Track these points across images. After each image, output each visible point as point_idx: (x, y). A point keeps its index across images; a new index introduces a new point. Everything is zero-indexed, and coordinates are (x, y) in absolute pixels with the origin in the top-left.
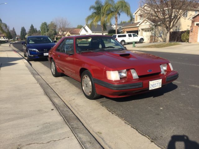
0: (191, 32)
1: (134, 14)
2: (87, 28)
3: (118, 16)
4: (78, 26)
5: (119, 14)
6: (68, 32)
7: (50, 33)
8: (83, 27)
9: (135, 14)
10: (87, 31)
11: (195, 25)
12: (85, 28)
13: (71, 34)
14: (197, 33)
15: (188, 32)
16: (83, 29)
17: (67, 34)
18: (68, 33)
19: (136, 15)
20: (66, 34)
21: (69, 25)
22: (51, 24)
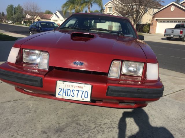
0: (152, 25)
1: (104, 6)
2: (58, 14)
3: (90, 6)
4: (46, 11)
5: (92, 5)
6: (38, 16)
7: (18, 16)
8: (55, 13)
9: (106, 6)
10: (58, 17)
11: (155, 20)
13: (41, 18)
14: (156, 27)
15: (149, 25)
16: (55, 15)
18: (39, 18)
20: (36, 18)
22: (18, 7)
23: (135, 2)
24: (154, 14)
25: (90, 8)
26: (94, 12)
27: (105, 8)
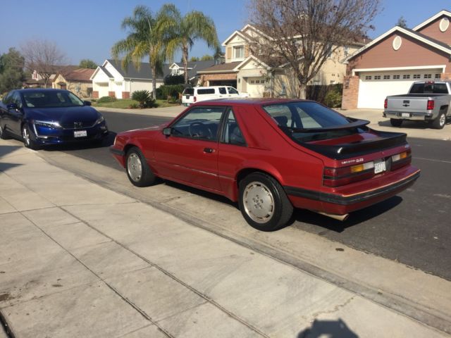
0: (347, 87)
1: (223, 45)
2: (110, 67)
3: (188, 45)
4: (82, 62)
5: (191, 43)
6: (60, 76)
7: (10, 77)
8: (101, 67)
9: (226, 44)
10: (110, 75)
11: (353, 74)
12: (106, 67)
13: (67, 80)
14: (357, 91)
15: (339, 88)
16: (101, 71)
17: (58, 81)
18: (61, 79)
19: (228, 46)
20: (54, 80)
21: (64, 59)
22: (10, 54)
23: (300, 32)
24: (349, 61)
25: (189, 51)
26: (200, 60)
27: (226, 48)
